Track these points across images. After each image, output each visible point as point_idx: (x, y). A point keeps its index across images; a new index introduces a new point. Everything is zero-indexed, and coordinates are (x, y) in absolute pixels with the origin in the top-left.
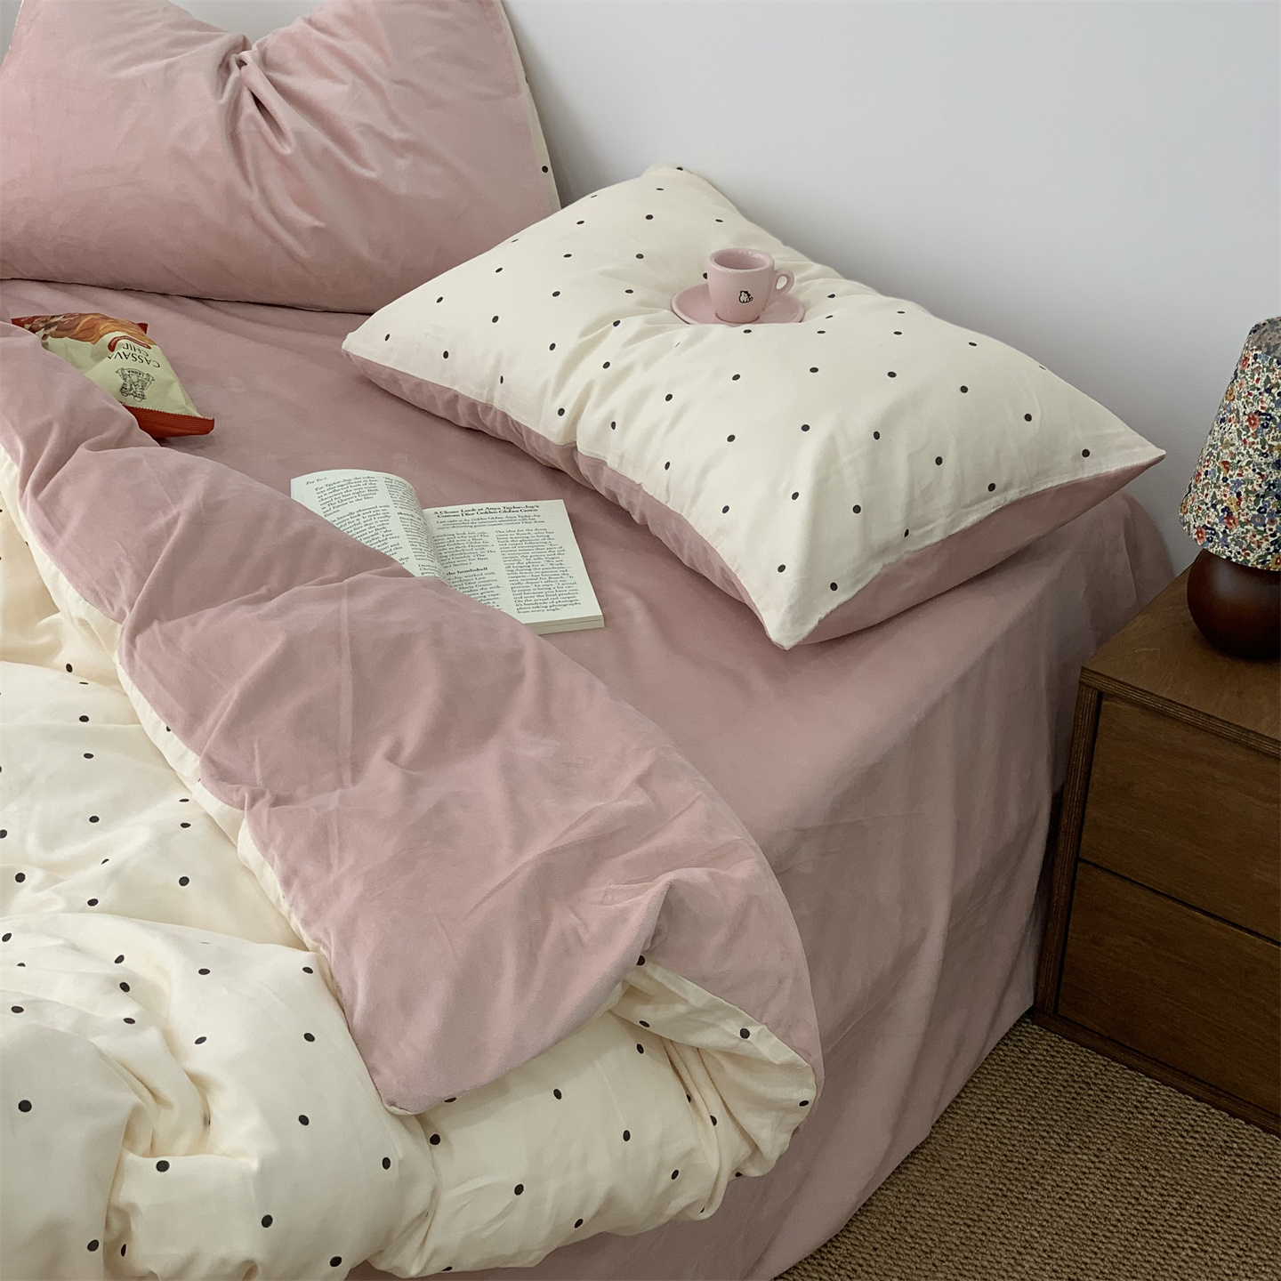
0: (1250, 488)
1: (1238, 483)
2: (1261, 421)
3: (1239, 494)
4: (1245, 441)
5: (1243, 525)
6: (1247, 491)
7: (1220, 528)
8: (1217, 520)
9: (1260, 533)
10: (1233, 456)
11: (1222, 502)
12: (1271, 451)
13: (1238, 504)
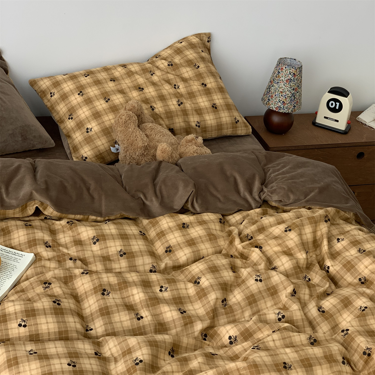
0: (288, 96)
1: (285, 95)
2: (289, 81)
3: (286, 98)
4: (286, 86)
5: (287, 104)
6: (288, 97)
7: (282, 106)
8: (281, 105)
9: (291, 105)
10: (283, 90)
11: (282, 100)
12: (292, 87)
13: (286, 100)
